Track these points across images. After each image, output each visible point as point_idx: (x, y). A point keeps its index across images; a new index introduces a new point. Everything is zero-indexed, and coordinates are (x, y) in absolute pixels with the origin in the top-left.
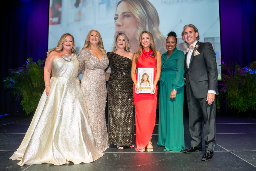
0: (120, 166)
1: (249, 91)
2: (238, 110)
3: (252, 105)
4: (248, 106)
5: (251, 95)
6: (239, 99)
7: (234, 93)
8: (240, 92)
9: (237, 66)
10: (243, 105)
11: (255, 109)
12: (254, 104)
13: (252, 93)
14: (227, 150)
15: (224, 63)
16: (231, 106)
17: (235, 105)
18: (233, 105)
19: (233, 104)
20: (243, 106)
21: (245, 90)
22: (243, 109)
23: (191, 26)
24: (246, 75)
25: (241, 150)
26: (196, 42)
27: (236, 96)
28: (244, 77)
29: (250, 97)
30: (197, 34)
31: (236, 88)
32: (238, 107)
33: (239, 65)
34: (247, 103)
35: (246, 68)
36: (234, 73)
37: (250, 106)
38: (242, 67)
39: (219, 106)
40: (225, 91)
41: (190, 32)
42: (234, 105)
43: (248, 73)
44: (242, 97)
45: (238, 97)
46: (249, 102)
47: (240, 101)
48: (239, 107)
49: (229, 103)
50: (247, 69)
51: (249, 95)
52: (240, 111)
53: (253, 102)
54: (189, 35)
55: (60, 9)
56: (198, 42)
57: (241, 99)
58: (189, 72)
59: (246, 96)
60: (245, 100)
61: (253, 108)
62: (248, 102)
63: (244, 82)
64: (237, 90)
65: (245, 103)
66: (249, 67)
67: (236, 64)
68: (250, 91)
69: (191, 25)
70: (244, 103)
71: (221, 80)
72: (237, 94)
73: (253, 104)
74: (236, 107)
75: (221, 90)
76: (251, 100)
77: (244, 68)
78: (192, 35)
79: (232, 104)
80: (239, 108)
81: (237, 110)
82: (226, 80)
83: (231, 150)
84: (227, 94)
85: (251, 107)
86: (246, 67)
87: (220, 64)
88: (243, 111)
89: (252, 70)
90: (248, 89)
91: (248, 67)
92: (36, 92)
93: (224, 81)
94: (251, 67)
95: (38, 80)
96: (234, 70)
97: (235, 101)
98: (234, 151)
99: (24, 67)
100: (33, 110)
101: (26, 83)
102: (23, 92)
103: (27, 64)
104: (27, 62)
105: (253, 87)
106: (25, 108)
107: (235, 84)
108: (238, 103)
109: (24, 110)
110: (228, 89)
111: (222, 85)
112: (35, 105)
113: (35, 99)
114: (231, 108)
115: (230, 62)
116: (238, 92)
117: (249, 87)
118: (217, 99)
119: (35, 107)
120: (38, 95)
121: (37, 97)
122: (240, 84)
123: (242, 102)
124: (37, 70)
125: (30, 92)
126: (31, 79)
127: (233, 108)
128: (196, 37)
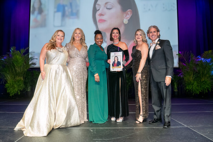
0: (96, 139)
2: (193, 93)
4: (201, 89)
5: (204, 80)
6: (193, 83)
7: (189, 78)
8: (194, 78)
9: (192, 55)
10: (197, 88)
11: (207, 91)
12: (206, 87)
13: (205, 78)
14: (186, 126)
15: (181, 52)
16: (187, 89)
17: (190, 88)
18: (188, 88)
19: (188, 87)
21: (199, 76)
22: (197, 92)
23: (155, 27)
24: (199, 63)
26: (158, 39)
27: (191, 81)
28: (198, 65)
29: (203, 82)
30: (159, 33)
31: (191, 74)
32: (193, 90)
33: (193, 55)
34: (200, 87)
36: (189, 61)
37: (202, 89)
38: (196, 56)
39: (177, 89)
40: (182, 77)
41: (154, 32)
43: (201, 61)
44: (196, 82)
49: (185, 87)
51: (202, 80)
52: (195, 94)
53: (205, 86)
54: (153, 34)
56: (159, 39)
57: (195, 83)
58: (151, 61)
60: (198, 84)
61: (205, 91)
63: (198, 68)
64: (192, 76)
66: (202, 56)
67: (191, 54)
68: (203, 77)
69: (154, 26)
70: (198, 86)
71: (178, 67)
72: (191, 79)
73: (205, 87)
74: (191, 90)
75: (178, 76)
76: (204, 84)
77: (198, 57)
78: (155, 34)
79: (187, 88)
82: (182, 67)
83: (189, 126)
84: (184, 79)
85: (204, 90)
87: (178, 53)
88: (197, 93)
89: (205, 58)
90: (201, 75)
91: (201, 56)
92: (19, 77)
93: (181, 68)
94: (203, 56)
95: (20, 66)
96: (189, 59)
97: (190, 85)
98: (191, 126)
99: (8, 54)
100: (16, 92)
101: (10, 69)
102: (8, 77)
103: (11, 52)
104: (11, 50)
105: (205, 73)
106: (9, 90)
107: (191, 71)
108: (193, 87)
109: (8, 92)
110: (184, 75)
111: (179, 71)
112: (18, 88)
113: (18, 83)
114: (186, 91)
115: (186, 52)
116: (192, 77)
117: (202, 73)
118: (175, 83)
119: (18, 90)
120: (20, 79)
121: (20, 81)
122: (194, 70)
123: (196, 86)
124: (20, 57)
125: (13, 77)
126: (14, 65)
127: (188, 91)
128: (158, 36)
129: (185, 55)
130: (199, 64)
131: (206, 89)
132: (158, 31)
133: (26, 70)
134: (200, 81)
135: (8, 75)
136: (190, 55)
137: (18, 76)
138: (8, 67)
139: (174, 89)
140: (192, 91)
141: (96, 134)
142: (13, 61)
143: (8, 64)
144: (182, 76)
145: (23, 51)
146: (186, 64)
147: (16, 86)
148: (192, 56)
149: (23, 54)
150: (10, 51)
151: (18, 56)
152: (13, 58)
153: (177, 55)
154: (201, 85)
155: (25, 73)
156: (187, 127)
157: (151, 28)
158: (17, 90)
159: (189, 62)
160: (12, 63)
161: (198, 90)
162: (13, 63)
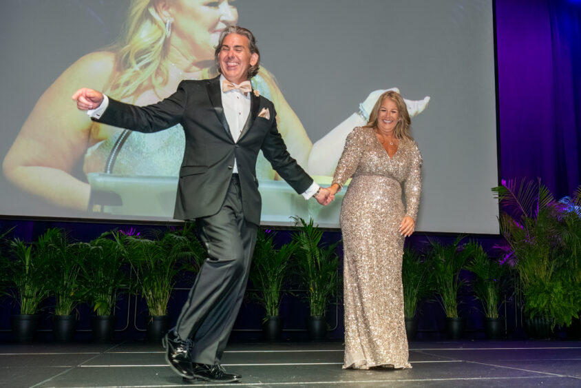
2: (551, 324)
6: (551, 288)
7: (537, 271)
8: (552, 271)
9: (543, 192)
10: (565, 304)
15: (507, 183)
16: (530, 311)
17: (542, 306)
18: (536, 306)
19: (535, 303)
20: (563, 308)
21: (569, 263)
22: (565, 319)
27: (543, 281)
30: (254, 58)
31: (541, 256)
32: (549, 312)
33: (548, 191)
34: (575, 300)
36: (535, 214)
38: (558, 198)
39: (495, 310)
42: (538, 305)
44: (559, 283)
45: (548, 283)
47: (556, 295)
48: (552, 312)
51: (578, 279)
52: (557, 325)
54: (231, 55)
57: (558, 288)
59: (570, 279)
60: (568, 291)
63: (566, 236)
64: (545, 264)
65: (569, 301)
67: (541, 189)
68: (580, 267)
71: (498, 233)
72: (544, 274)
74: (544, 312)
78: (240, 55)
79: (532, 304)
80: (553, 316)
84: (518, 275)
86: (567, 197)
87: (496, 185)
88: (565, 324)
90: (576, 260)
93: (507, 235)
96: (535, 208)
97: (541, 295)
108: (549, 301)
111: (502, 248)
114: (529, 316)
115: (524, 180)
116: (548, 269)
117: (578, 255)
118: (489, 290)
123: (560, 296)
129: (521, 190)
134: (573, 282)
136: (537, 191)
139: (487, 312)
144: (511, 263)
146: (523, 221)
148: (544, 196)
153: (494, 189)
159: (534, 216)
161: (566, 311)
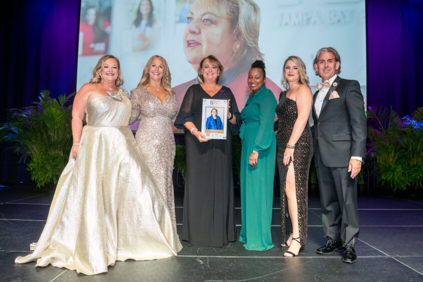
1: (411, 157)
2: (394, 188)
3: (417, 179)
4: (410, 181)
5: (415, 162)
6: (395, 169)
7: (388, 158)
8: (396, 158)
9: (393, 114)
10: (402, 178)
11: (421, 185)
12: (420, 177)
13: (417, 160)
14: (387, 255)
15: (372, 108)
16: (382, 180)
17: (389, 179)
18: (385, 179)
19: (385, 177)
20: (402, 180)
21: (406, 154)
22: (402, 186)
23: (331, 50)
25: (410, 255)
26: (335, 76)
27: (391, 164)
28: (404, 133)
29: (414, 166)
30: (338, 64)
31: (390, 151)
32: (393, 182)
33: (396, 113)
34: (409, 175)
35: (407, 117)
36: (387, 126)
37: (413, 181)
38: (401, 116)
39: (362, 180)
40: (372, 156)
41: (330, 60)
42: (387, 178)
43: (411, 127)
44: (400, 166)
45: (393, 166)
46: (412, 174)
47: (397, 173)
48: (395, 182)
49: (379, 175)
50: (408, 119)
51: (411, 163)
52: (397, 189)
53: (418, 175)
54: (326, 66)
55: (108, 29)
56: (338, 77)
57: (399, 169)
58: (319, 123)
59: (407, 163)
60: (405, 171)
61: (417, 184)
62: (410, 173)
63: (405, 140)
64: (393, 155)
65: (405, 176)
66: (413, 116)
67: (392, 112)
68: (413, 156)
69: (332, 48)
72: (391, 160)
73: (418, 177)
74: (390, 181)
76: (415, 170)
77: (404, 118)
79: (383, 177)
80: (395, 184)
81: (392, 186)
82: (374, 137)
84: (376, 160)
85: (415, 183)
88: (402, 188)
89: (418, 121)
90: (411, 153)
91: (411, 117)
92: (55, 150)
93: (371, 138)
94: (415, 116)
95: (58, 130)
96: (388, 122)
97: (389, 172)
98: (398, 256)
99: (34, 105)
100: (49, 180)
101: (39, 134)
102: (33, 149)
103: (40, 101)
104: (40, 97)
105: (418, 150)
106: (35, 175)
107: (390, 145)
108: (393, 175)
109: (33, 179)
110: (377, 153)
111: (368, 145)
112: (53, 172)
113: (53, 161)
114: (381, 183)
115: (381, 107)
116: (394, 157)
117: (412, 150)
119: (53, 175)
120: (58, 154)
121: (57, 157)
122: (397, 144)
123: (400, 174)
124: (58, 112)
125: (44, 149)
126: (46, 126)
127: (384, 184)
128: (336, 70)
129: (379, 113)
130: (407, 131)
131: (419, 181)
132: (338, 59)
133: (69, 136)
134: (409, 165)
135: (34, 147)
136: (389, 113)
137: (53, 147)
138: (34, 130)
140: (392, 184)
141: (210, 270)
142: (43, 118)
143: (35, 125)
145: (63, 99)
146: (380, 131)
147: (49, 168)
148: (394, 116)
149: (64, 105)
150: (39, 99)
151: (54, 110)
152: (45, 112)
154: (411, 172)
155: (66, 143)
156: (391, 258)
157: (322, 52)
158: (51, 176)
159: (387, 128)
160: (42, 122)
161: (403, 182)
162: (44, 123)
